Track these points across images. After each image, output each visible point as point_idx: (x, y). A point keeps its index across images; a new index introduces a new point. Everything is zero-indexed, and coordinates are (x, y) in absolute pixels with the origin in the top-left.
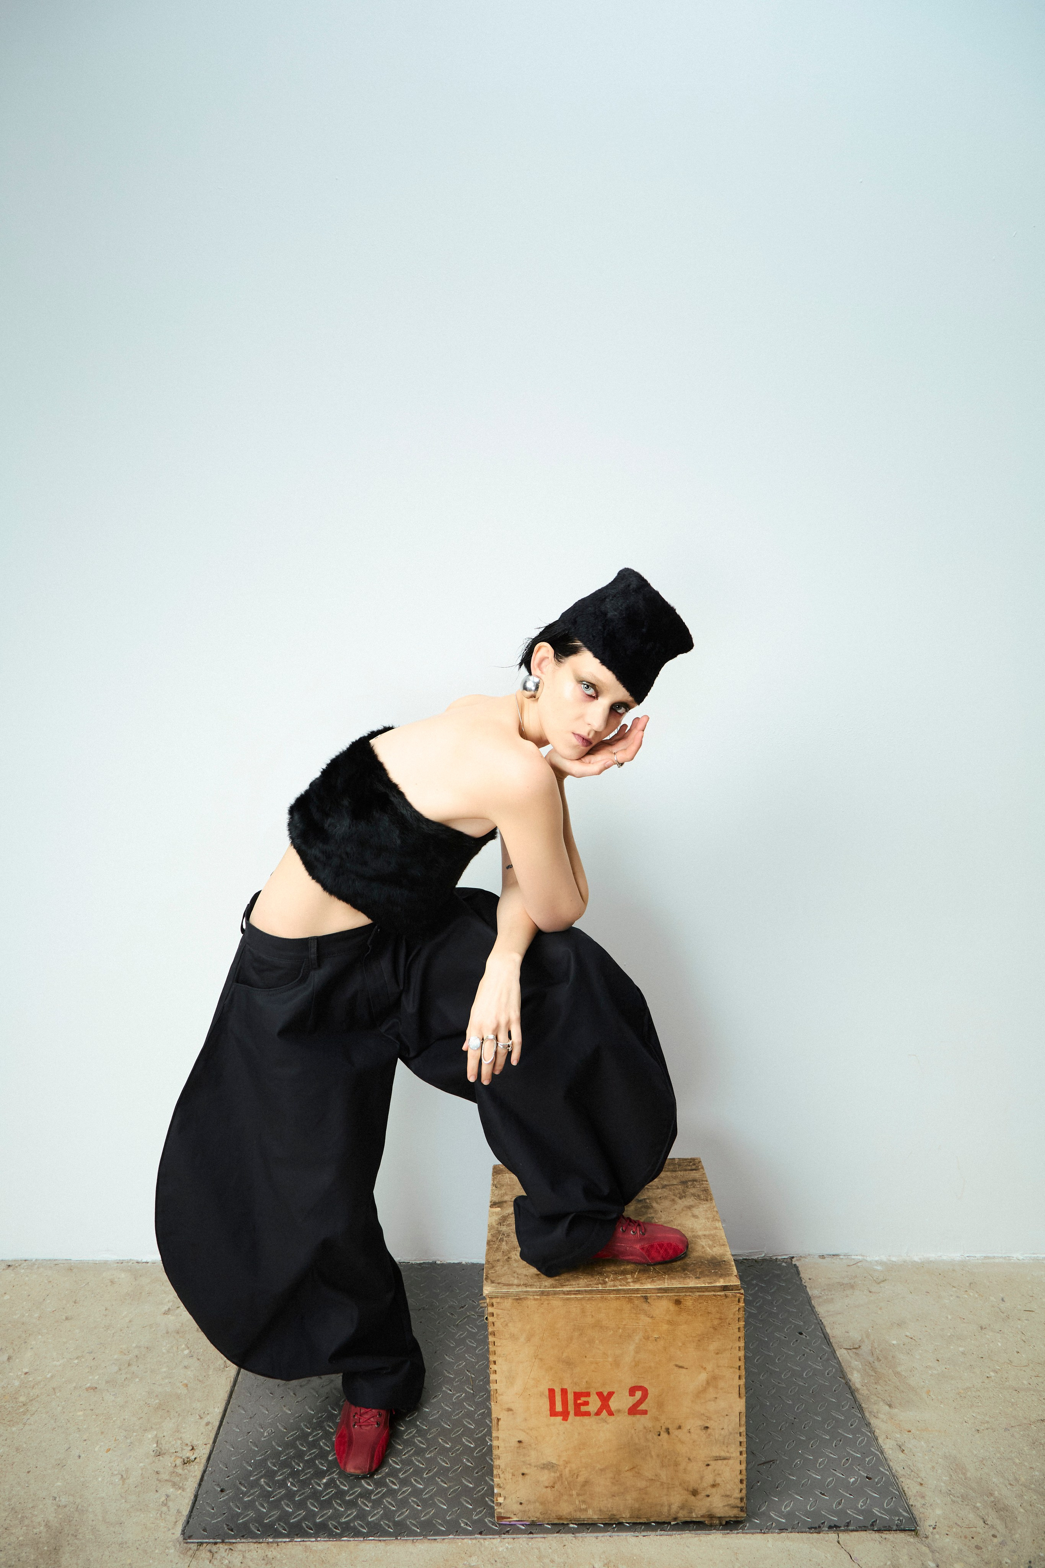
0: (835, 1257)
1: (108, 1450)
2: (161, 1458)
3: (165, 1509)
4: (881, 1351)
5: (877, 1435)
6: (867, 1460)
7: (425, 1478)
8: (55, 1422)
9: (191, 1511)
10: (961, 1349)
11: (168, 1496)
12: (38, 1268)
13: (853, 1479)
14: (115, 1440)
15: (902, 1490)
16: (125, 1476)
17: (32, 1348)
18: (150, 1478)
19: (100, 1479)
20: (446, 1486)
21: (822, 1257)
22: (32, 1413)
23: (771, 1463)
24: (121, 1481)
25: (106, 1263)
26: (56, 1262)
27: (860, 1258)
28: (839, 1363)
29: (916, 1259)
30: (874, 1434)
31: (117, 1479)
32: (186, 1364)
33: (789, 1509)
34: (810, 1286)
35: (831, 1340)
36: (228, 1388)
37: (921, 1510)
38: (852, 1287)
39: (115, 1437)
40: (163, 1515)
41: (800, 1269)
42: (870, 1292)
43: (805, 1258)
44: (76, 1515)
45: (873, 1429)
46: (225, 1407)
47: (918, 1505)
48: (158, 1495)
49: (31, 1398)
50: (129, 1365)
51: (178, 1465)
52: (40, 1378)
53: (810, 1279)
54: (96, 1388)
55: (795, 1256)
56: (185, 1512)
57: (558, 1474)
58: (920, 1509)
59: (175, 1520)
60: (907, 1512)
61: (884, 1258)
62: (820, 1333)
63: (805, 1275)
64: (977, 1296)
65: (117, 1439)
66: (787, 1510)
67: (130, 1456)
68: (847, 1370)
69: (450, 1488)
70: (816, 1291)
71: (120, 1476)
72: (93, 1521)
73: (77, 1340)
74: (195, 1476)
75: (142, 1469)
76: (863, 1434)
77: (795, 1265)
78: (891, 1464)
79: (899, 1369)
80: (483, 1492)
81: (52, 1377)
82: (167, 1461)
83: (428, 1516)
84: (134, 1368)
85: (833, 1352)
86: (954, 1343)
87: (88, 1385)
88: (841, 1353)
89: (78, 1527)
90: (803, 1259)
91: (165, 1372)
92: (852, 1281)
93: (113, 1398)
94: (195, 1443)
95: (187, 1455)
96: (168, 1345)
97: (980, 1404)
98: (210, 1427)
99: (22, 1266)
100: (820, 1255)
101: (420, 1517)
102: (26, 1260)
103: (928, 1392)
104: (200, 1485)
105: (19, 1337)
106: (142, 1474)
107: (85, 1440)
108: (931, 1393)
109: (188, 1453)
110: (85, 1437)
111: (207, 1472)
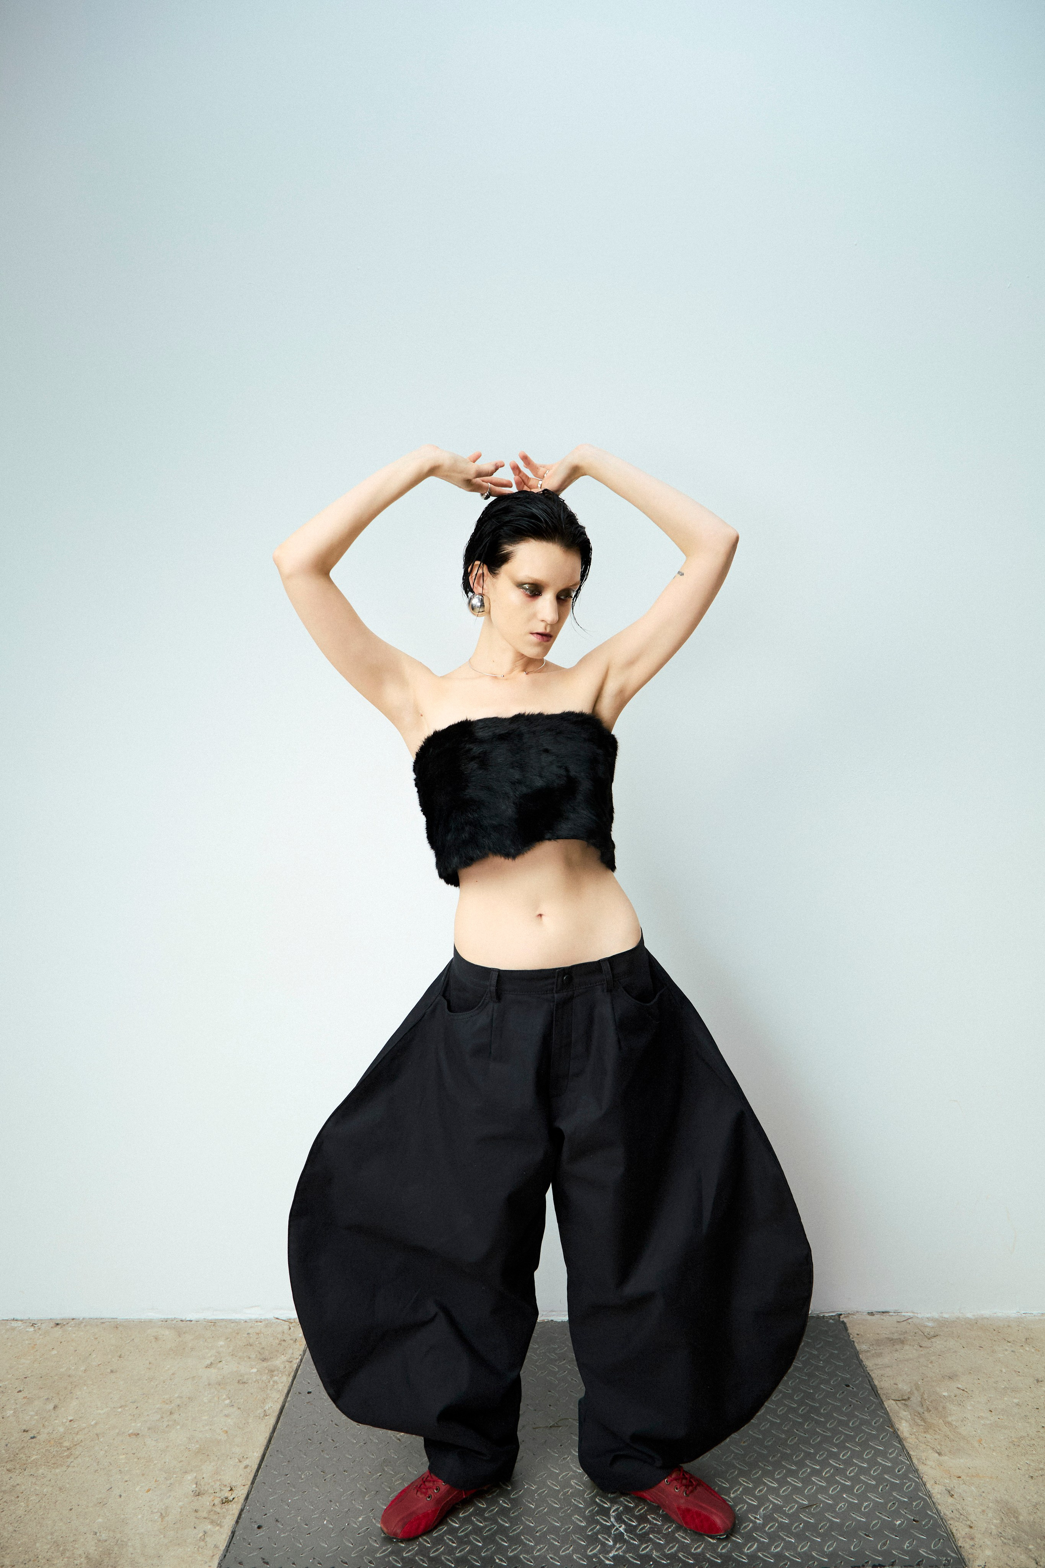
0: (885, 1314)
1: (149, 1490)
2: (200, 1498)
3: (202, 1544)
4: (931, 1402)
5: (925, 1481)
6: (914, 1504)
8: (98, 1465)
9: (228, 1546)
10: (1016, 1401)
11: (205, 1532)
12: (85, 1326)
13: (900, 1522)
14: (156, 1481)
15: (950, 1533)
16: (164, 1515)
17: (77, 1398)
18: (189, 1516)
19: (140, 1517)
20: (482, 1525)
21: (871, 1314)
22: (75, 1457)
23: (815, 1506)
24: (160, 1519)
25: (150, 1321)
27: (911, 1315)
28: (887, 1413)
29: (969, 1315)
30: (922, 1479)
31: (156, 1517)
32: (227, 1412)
33: (832, 1549)
34: (857, 1341)
35: (879, 1392)
36: (268, 1434)
37: (970, 1551)
38: (902, 1342)
39: (155, 1478)
40: (200, 1549)
41: (848, 1325)
42: (921, 1347)
43: (854, 1315)
44: (116, 1548)
45: (921, 1475)
46: (264, 1452)
47: (967, 1546)
48: (196, 1531)
49: (75, 1443)
50: (171, 1413)
51: (216, 1504)
52: (84, 1425)
53: (858, 1335)
54: (138, 1434)
55: (843, 1313)
56: (222, 1547)
58: (969, 1550)
59: (212, 1555)
60: (955, 1553)
61: (936, 1315)
62: (868, 1385)
63: (853, 1331)
64: (1033, 1350)
65: (157, 1480)
66: (830, 1550)
67: (170, 1496)
68: (895, 1420)
69: (485, 1527)
70: (865, 1346)
71: (159, 1514)
72: (132, 1554)
73: (121, 1391)
74: (234, 1514)
75: (181, 1508)
76: (910, 1480)
77: (843, 1322)
78: (939, 1507)
79: (950, 1419)
80: (518, 1531)
81: (96, 1424)
82: (206, 1501)
83: (462, 1555)
84: (175, 1416)
85: (881, 1403)
86: (1008, 1395)
87: (131, 1431)
88: (889, 1404)
89: (117, 1560)
90: (851, 1316)
91: (206, 1420)
92: (902, 1337)
93: (154, 1443)
94: (234, 1484)
95: (226, 1496)
96: (209, 1396)
97: (1034, 1452)
98: (248, 1470)
99: (69, 1324)
100: (870, 1312)
101: (454, 1554)
102: (73, 1319)
103: (980, 1441)
104: (237, 1522)
105: (66, 1388)
106: (181, 1512)
107: (126, 1481)
108: (983, 1442)
109: (226, 1494)
110: (126, 1478)
111: (245, 1511)
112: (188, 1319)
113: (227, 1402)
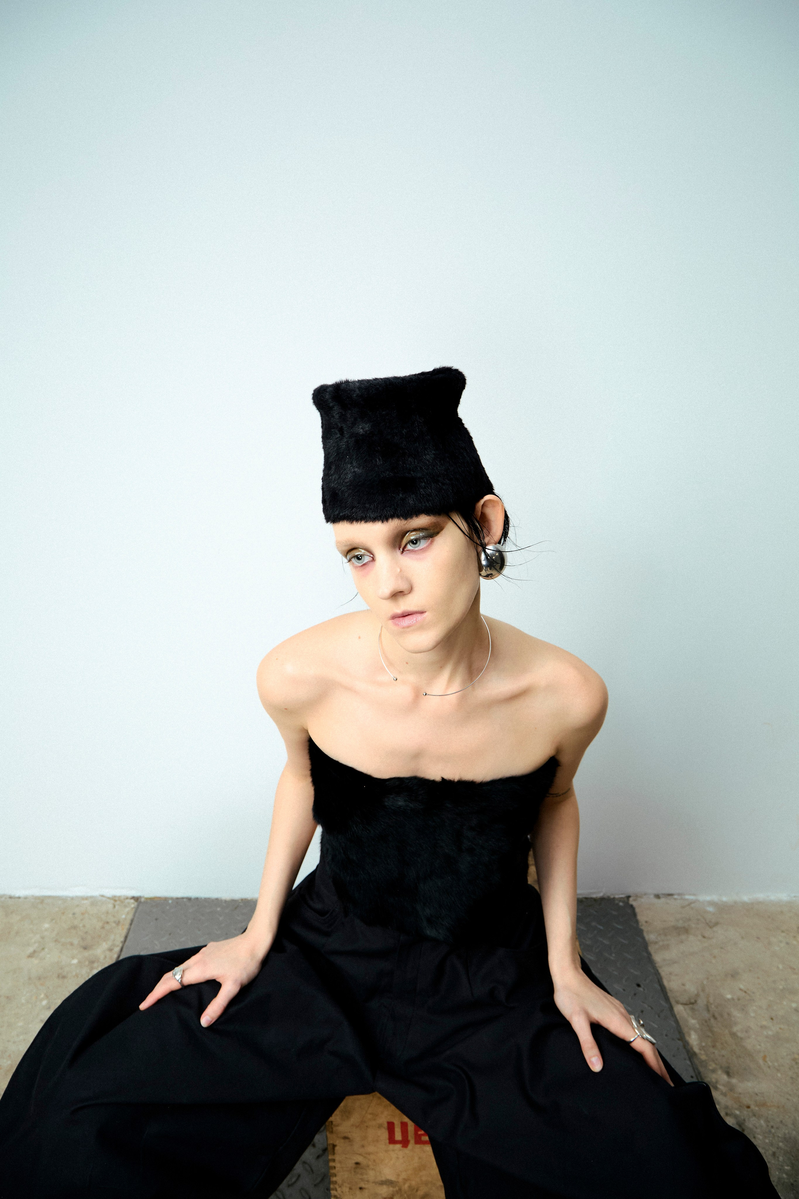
0: (670, 897)
4: (717, 1006)
21: (658, 896)
27: (693, 898)
28: (677, 1021)
29: (746, 899)
35: (668, 994)
38: (686, 930)
41: (636, 910)
42: (704, 937)
43: (641, 898)
55: (631, 895)
57: (397, 1188)
63: (642, 918)
68: (685, 1030)
70: (653, 936)
77: (632, 906)
79: (735, 1029)
85: (671, 1008)
88: (679, 1009)
90: (639, 899)
92: (686, 925)
103: (764, 1058)
108: (767, 1059)
112: (17, 895)
113: (44, 1003)
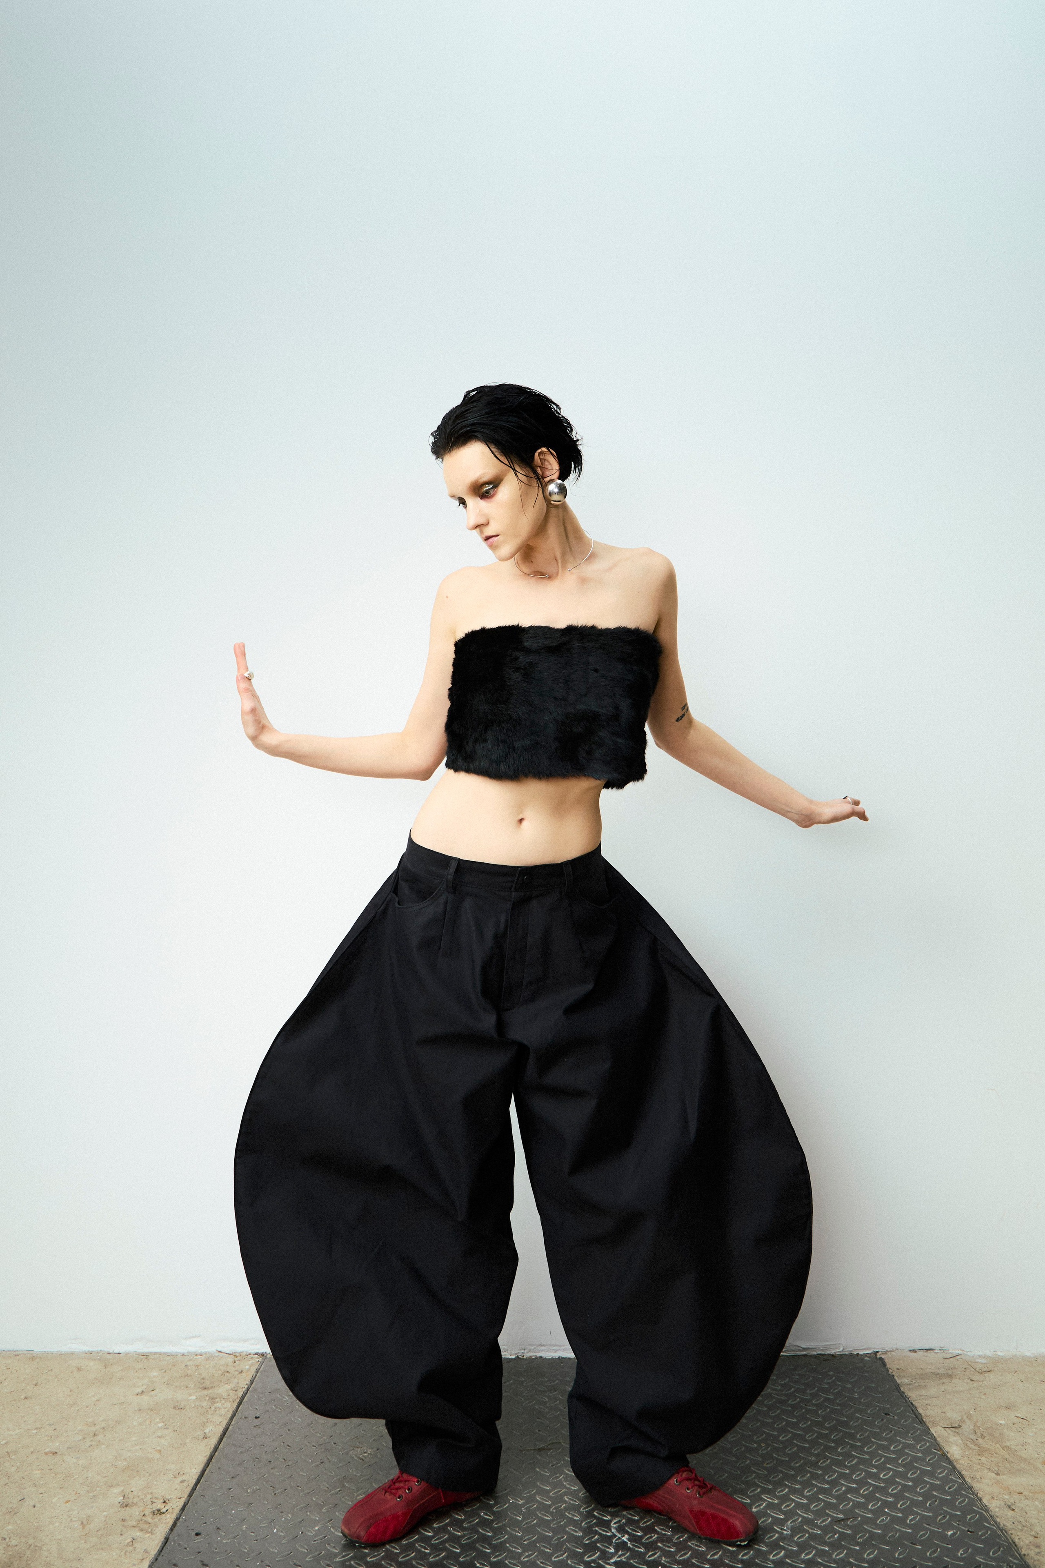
0: (929, 1351)
1: (67, 1502)
2: (128, 1509)
3: (131, 1548)
4: (986, 1429)
5: (981, 1496)
6: (969, 1517)
7: (435, 1528)
9: (161, 1551)
11: (134, 1539)
13: (952, 1532)
14: (76, 1493)
15: (1011, 1542)
16: (85, 1523)
18: (115, 1524)
19: (57, 1524)
20: (460, 1534)
21: (913, 1351)
23: (851, 1519)
24: (81, 1527)
26: (17, 1353)
27: (959, 1352)
28: (934, 1439)
29: (1028, 1354)
30: (977, 1496)
31: (77, 1525)
32: (160, 1434)
33: (872, 1556)
34: (897, 1375)
35: (924, 1420)
36: (208, 1454)
37: (1036, 1558)
38: (950, 1376)
39: (75, 1491)
40: (127, 1554)
41: (886, 1361)
42: (972, 1380)
43: (893, 1352)
44: (28, 1552)
45: (976, 1492)
46: (203, 1469)
47: (1032, 1553)
48: (122, 1537)
50: (95, 1435)
51: (147, 1515)
53: (898, 1369)
54: (56, 1453)
55: (880, 1351)
56: (153, 1552)
58: (1035, 1556)
59: (142, 1558)
60: (1018, 1559)
61: (988, 1353)
62: (911, 1414)
63: (892, 1366)
65: (78, 1492)
66: (870, 1557)
67: (93, 1506)
68: (944, 1445)
69: (464, 1536)
70: (906, 1380)
71: (80, 1522)
72: (47, 1557)
73: (36, 1415)
74: (167, 1523)
75: (105, 1517)
76: (962, 1496)
77: (880, 1358)
78: (998, 1520)
79: (1008, 1444)
80: (503, 1539)
82: (136, 1512)
83: (437, 1558)
84: (100, 1437)
85: (927, 1431)
87: (48, 1450)
88: (937, 1431)
89: (30, 1562)
90: (889, 1353)
91: (135, 1440)
92: (949, 1372)
93: (75, 1460)
94: (168, 1497)
95: (158, 1508)
96: (140, 1419)
98: (185, 1484)
100: (911, 1349)
101: (428, 1559)
104: (171, 1529)
106: (105, 1521)
107: (42, 1493)
109: (159, 1505)
110: (41, 1491)
111: (180, 1520)
112: (116, 1351)
113: (161, 1425)
